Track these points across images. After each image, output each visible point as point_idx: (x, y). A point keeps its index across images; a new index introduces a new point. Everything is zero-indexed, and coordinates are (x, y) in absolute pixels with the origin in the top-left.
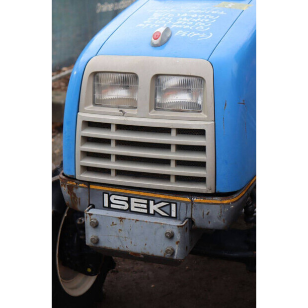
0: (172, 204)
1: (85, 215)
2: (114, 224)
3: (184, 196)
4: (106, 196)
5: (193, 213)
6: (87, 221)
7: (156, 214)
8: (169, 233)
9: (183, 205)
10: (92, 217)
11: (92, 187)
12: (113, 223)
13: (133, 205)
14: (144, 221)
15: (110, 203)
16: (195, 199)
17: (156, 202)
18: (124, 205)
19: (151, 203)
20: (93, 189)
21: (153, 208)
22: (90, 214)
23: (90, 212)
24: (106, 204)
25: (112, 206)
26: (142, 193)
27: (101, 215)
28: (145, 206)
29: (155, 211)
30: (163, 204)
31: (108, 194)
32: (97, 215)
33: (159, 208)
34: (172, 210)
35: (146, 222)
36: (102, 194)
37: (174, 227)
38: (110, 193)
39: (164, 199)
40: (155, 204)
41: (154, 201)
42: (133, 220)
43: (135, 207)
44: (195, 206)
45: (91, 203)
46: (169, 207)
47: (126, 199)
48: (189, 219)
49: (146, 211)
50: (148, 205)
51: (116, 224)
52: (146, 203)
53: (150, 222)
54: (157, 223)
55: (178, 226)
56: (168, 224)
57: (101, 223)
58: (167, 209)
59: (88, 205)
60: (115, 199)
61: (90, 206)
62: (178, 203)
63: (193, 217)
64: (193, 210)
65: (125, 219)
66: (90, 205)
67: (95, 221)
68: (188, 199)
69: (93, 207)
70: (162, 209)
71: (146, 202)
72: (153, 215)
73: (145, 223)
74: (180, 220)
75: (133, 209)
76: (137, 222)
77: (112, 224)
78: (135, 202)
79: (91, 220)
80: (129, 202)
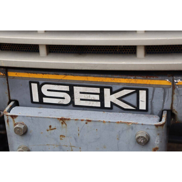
0: (140, 91)
1: (6, 118)
2: (52, 128)
3: (160, 78)
4: (34, 86)
5: (175, 102)
6: (10, 127)
7: (114, 107)
8: (142, 137)
9: (159, 92)
10: (16, 120)
11: (11, 74)
12: (50, 126)
13: (78, 96)
14: (99, 121)
15: (41, 96)
16: (179, 81)
17: (114, 90)
18: (63, 98)
19: (107, 91)
20: (14, 77)
21: (109, 98)
22: (13, 117)
23: (12, 113)
24: (36, 99)
25: (45, 100)
26: (91, 79)
27: (31, 117)
28: (97, 97)
29: (112, 103)
30: (125, 92)
31: (38, 83)
32: (23, 116)
33: (120, 99)
34: (140, 99)
35: (104, 122)
36: (28, 83)
37: (149, 127)
38: (41, 82)
39: (127, 84)
40: (112, 93)
41: (111, 88)
42: (82, 120)
43: (81, 100)
44: (178, 91)
45: (12, 98)
46: (135, 95)
47: (67, 88)
48: (168, 111)
49: (98, 104)
50: (102, 95)
51: (55, 129)
52: (99, 92)
53: (109, 122)
54: (121, 122)
55: (157, 126)
56: (140, 123)
57: (31, 128)
58: (132, 99)
59: (8, 101)
60: (48, 90)
61: (12, 103)
62: (151, 90)
63: (175, 107)
64: (175, 97)
65: (69, 119)
66: (10, 101)
67: (22, 127)
68: (166, 82)
69: (17, 104)
70: (125, 99)
71: (98, 90)
72: (110, 109)
73: (102, 124)
74: (152, 113)
75: (77, 102)
76: (89, 123)
77: (49, 128)
78: (81, 93)
79: (15, 125)
80: (71, 93)
